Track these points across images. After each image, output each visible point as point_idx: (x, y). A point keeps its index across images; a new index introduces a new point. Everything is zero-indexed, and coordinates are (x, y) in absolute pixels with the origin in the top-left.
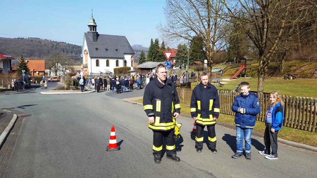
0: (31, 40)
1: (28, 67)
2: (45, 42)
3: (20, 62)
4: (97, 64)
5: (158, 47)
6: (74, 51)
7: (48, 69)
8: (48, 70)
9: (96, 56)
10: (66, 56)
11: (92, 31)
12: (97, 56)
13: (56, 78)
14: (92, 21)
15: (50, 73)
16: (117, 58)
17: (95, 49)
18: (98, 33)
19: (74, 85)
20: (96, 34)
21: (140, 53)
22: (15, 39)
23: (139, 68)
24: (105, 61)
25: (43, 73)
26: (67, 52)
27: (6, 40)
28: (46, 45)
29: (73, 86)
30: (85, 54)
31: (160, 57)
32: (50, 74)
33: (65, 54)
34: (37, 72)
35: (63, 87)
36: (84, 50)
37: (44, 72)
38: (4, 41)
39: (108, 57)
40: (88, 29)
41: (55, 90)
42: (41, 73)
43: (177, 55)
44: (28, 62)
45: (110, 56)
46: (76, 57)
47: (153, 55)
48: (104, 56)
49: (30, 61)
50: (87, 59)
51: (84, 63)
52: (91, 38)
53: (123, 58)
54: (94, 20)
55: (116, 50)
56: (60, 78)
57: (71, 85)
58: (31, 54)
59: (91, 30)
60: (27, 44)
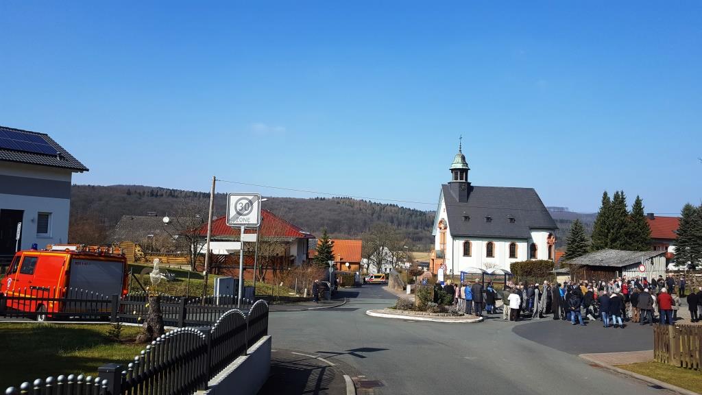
0: (337, 202)
1: (333, 253)
2: (360, 204)
3: (321, 244)
4: (467, 252)
5: (625, 213)
6: (413, 222)
7: (365, 257)
8: (365, 260)
9: (464, 232)
10: (397, 231)
11: (459, 181)
12: (467, 233)
13: (379, 277)
14: (460, 160)
15: (368, 266)
16: (513, 239)
17: (463, 218)
18: (471, 185)
19: (435, 301)
20: (466, 187)
21: (571, 226)
22: (311, 200)
23: (582, 266)
24: (484, 244)
25: (357, 266)
26: (399, 225)
27: (296, 203)
28: (360, 210)
29: (433, 304)
30: (441, 228)
31: (630, 238)
32: (367, 269)
33: (395, 227)
34: (347, 264)
35: (412, 305)
36: (440, 219)
37: (359, 263)
38: (293, 204)
39: (492, 234)
40: (450, 178)
41: (395, 308)
42: (353, 267)
43: (683, 232)
44: (332, 242)
45: (497, 234)
46: (417, 234)
47: (609, 232)
48: (481, 234)
49: (336, 241)
50: (444, 240)
51: (438, 247)
52: (455, 196)
53: (528, 239)
54: (463, 158)
55: (511, 219)
56: (388, 278)
57: (431, 301)
58: (335, 227)
59: (456, 179)
60: (329, 208)
